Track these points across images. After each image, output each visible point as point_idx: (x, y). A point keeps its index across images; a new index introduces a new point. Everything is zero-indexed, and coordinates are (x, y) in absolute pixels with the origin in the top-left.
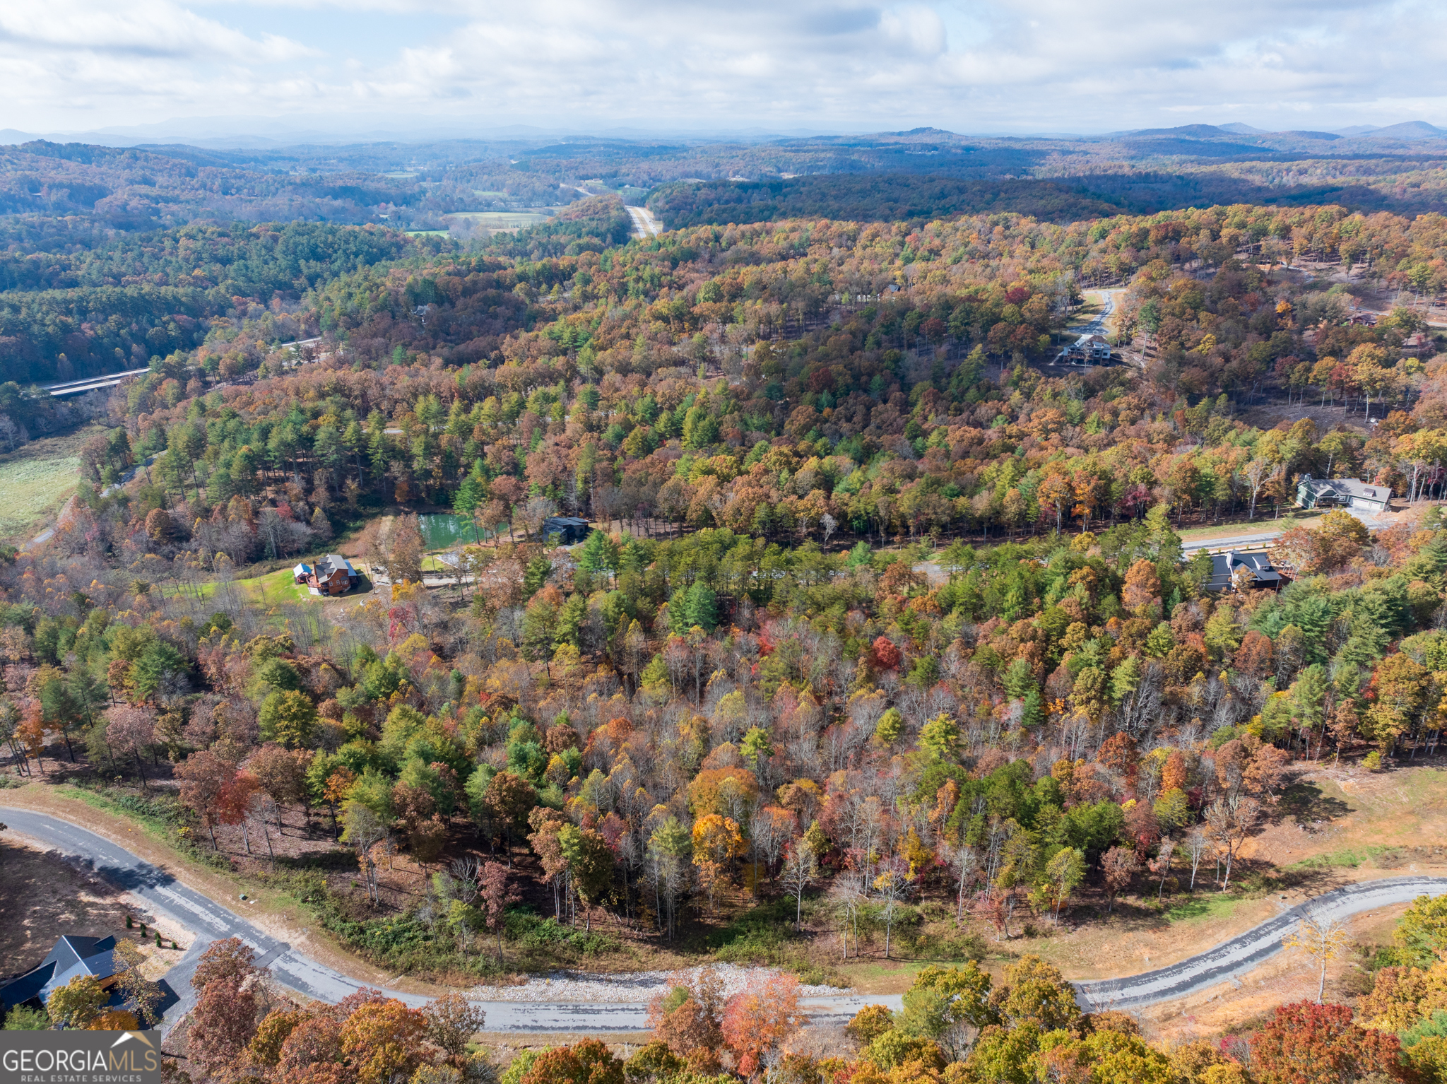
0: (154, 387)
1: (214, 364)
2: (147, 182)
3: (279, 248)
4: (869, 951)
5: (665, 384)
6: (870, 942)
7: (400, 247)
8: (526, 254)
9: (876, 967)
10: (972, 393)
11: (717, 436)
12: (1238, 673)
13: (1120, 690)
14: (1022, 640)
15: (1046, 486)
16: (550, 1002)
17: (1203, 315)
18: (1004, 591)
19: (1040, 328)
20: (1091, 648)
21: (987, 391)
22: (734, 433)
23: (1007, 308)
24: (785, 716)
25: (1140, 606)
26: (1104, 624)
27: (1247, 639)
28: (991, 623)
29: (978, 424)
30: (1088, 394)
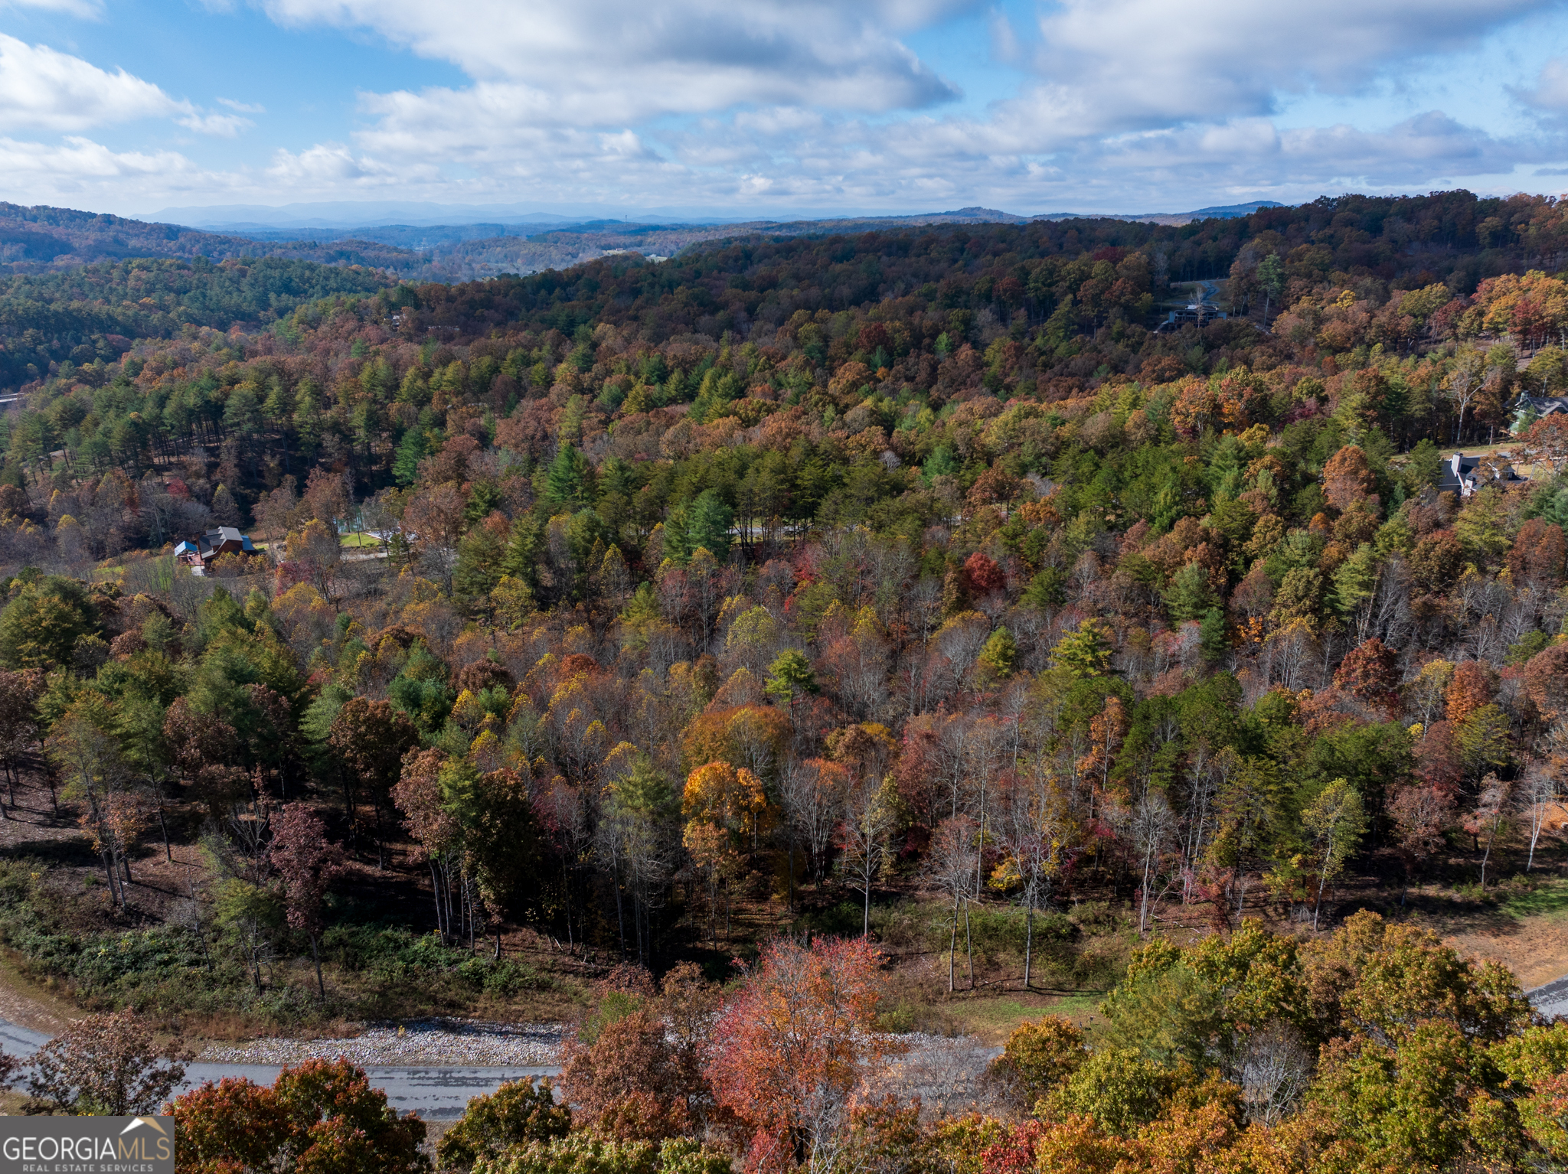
3: (245, 283)
4: (993, 979)
6: (994, 965)
9: (1010, 1003)
10: (1063, 348)
11: (741, 394)
12: (1516, 578)
13: (1348, 599)
14: (1189, 542)
15: (1182, 404)
16: (395, 1065)
17: (1335, 275)
18: (1151, 491)
19: (1141, 286)
20: (1296, 544)
21: (1080, 346)
22: (761, 389)
23: (1098, 266)
24: (835, 647)
25: (1353, 503)
26: (1304, 522)
27: (1525, 532)
28: (1136, 529)
29: (1075, 375)
30: (1208, 346)
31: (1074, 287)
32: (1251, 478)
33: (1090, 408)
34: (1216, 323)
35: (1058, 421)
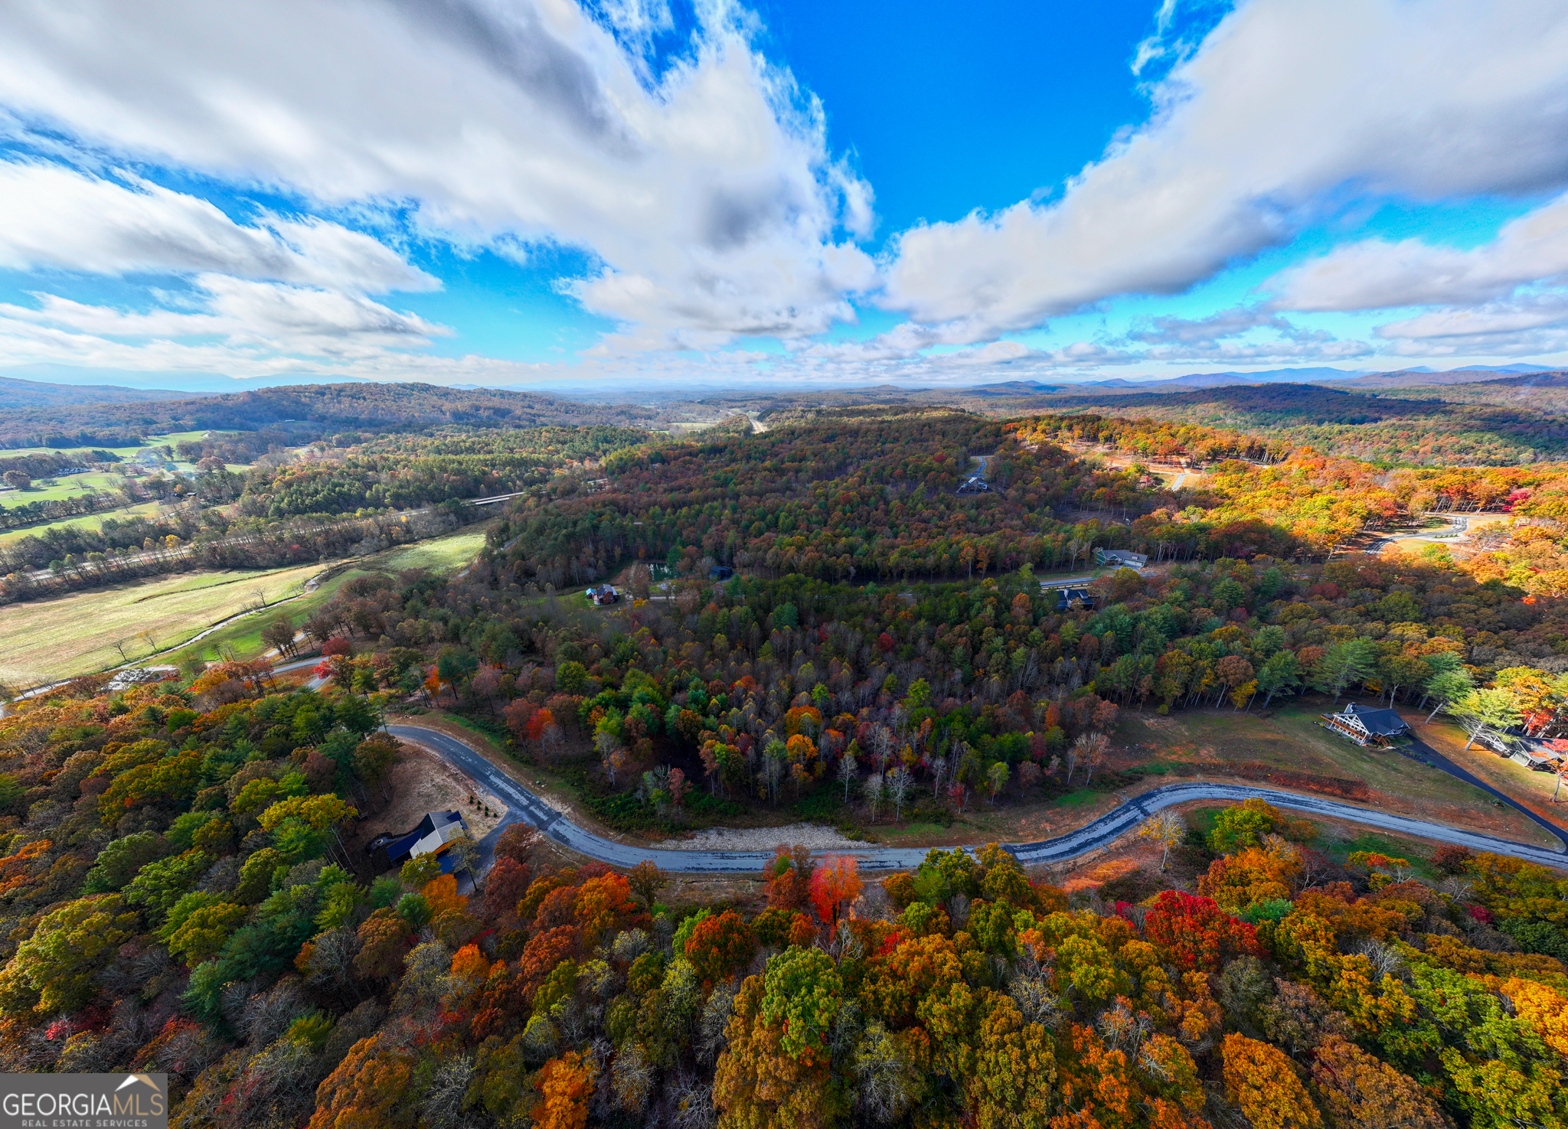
0: (525, 501)
1: (554, 491)
2: (531, 407)
4: (888, 820)
5: (770, 500)
6: (887, 811)
7: (646, 438)
8: (704, 441)
9: (892, 829)
10: (920, 506)
11: (795, 527)
12: (1079, 657)
13: (1016, 665)
14: (960, 636)
15: (963, 553)
16: (707, 851)
17: (1034, 467)
18: (948, 609)
19: (952, 474)
20: (999, 641)
21: (927, 505)
22: (803, 525)
23: (936, 465)
24: (834, 676)
25: (1022, 619)
26: (1003, 628)
27: (1084, 637)
28: (941, 626)
29: (924, 521)
30: (978, 506)
31: (925, 475)
32: (985, 606)
33: (928, 551)
34: (982, 495)
35: (915, 557)
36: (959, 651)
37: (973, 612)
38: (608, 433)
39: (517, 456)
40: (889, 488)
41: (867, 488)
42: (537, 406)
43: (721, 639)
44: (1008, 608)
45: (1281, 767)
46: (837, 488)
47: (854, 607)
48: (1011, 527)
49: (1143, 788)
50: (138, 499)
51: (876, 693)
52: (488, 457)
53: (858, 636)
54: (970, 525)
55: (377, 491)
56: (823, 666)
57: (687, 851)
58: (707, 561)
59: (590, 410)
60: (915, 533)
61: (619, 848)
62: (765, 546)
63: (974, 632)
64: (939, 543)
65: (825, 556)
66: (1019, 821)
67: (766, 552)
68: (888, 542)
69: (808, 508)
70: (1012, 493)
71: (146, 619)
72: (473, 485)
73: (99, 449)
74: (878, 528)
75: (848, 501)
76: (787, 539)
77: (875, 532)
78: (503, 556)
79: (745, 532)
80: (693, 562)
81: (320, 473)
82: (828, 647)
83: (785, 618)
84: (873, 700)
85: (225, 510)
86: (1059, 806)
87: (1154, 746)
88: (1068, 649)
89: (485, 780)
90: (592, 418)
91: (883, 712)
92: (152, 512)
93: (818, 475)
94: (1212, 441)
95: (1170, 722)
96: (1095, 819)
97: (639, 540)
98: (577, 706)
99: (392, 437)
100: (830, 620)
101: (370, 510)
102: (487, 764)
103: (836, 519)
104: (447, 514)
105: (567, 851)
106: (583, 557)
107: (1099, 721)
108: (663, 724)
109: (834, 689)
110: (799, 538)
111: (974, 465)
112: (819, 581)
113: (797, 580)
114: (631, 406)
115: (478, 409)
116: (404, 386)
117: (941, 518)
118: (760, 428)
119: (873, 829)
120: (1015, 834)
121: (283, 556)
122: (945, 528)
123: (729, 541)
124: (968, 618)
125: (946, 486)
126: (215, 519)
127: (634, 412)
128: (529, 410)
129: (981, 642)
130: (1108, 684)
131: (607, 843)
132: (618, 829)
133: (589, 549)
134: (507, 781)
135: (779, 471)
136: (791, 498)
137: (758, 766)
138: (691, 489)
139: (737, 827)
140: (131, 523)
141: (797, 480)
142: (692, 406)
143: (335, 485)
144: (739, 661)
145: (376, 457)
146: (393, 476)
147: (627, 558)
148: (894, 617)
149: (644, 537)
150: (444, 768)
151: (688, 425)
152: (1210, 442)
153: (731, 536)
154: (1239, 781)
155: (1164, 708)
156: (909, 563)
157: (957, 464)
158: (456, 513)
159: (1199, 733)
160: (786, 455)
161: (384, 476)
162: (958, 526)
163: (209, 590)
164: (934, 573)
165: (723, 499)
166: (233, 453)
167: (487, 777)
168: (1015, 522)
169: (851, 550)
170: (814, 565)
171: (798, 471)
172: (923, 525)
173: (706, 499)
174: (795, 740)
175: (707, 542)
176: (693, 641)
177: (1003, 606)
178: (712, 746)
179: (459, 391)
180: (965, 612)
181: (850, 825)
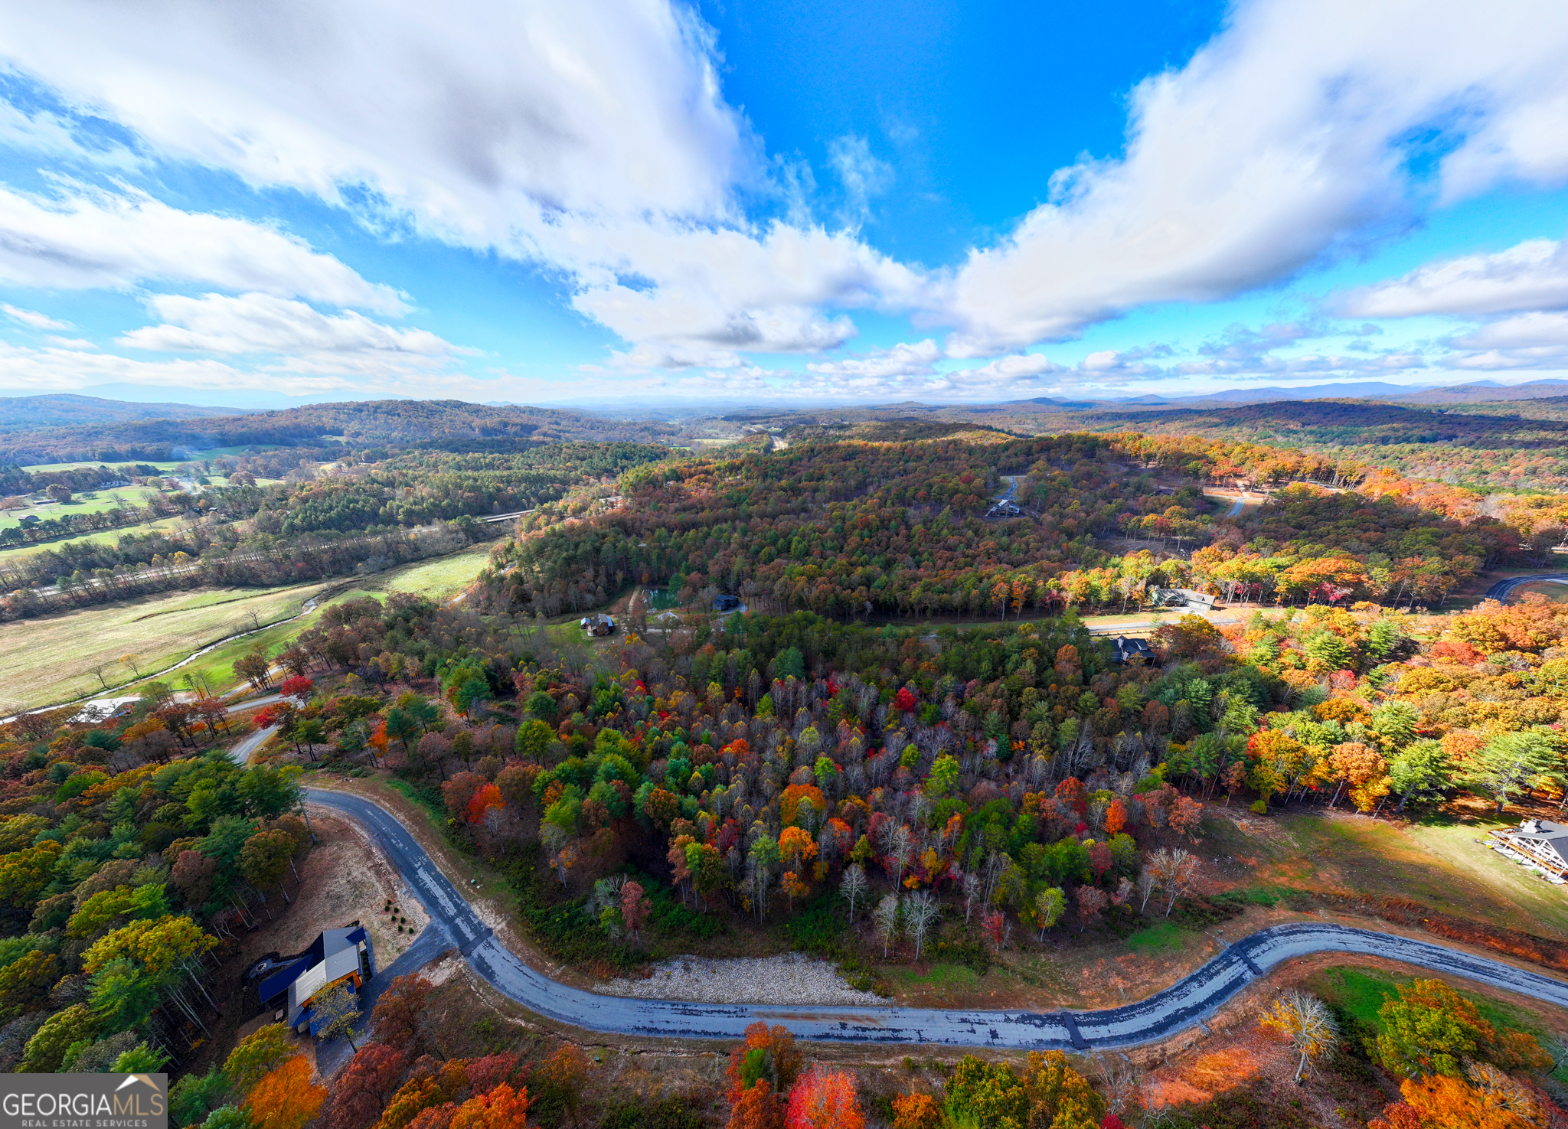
0: (535, 519)
1: (566, 509)
2: (558, 424)
3: (608, 454)
5: (783, 523)
7: (665, 454)
8: (723, 458)
10: (945, 531)
11: (808, 553)
12: (1144, 731)
13: (1064, 740)
14: (994, 696)
15: (996, 590)
16: (665, 1000)
17: (1071, 490)
18: (979, 662)
19: (981, 497)
20: (1042, 707)
21: (953, 530)
22: (816, 551)
23: (963, 486)
24: (844, 742)
25: (1069, 677)
26: (1046, 687)
27: (1150, 705)
28: (972, 682)
29: (949, 549)
30: (1010, 532)
31: (951, 497)
32: (1024, 660)
33: (955, 585)
34: (1014, 520)
35: (941, 592)
36: (993, 717)
37: (1009, 666)
38: (628, 449)
39: (533, 472)
40: (911, 511)
41: (887, 511)
42: (563, 423)
43: (715, 689)
44: (1052, 662)
45: (1442, 909)
46: (856, 510)
47: (868, 654)
48: (1049, 558)
49: (1243, 927)
50: (162, 513)
51: (893, 767)
52: (505, 473)
53: (873, 692)
54: (1002, 554)
55: (391, 508)
56: (829, 729)
57: (639, 999)
58: (712, 591)
59: (614, 426)
60: (939, 563)
61: (557, 989)
62: (773, 575)
63: (1012, 692)
64: (967, 576)
65: (838, 588)
66: (1079, 971)
67: (774, 581)
68: (910, 573)
69: (822, 532)
70: (1047, 518)
71: (138, 641)
72: (484, 504)
73: (142, 463)
74: (899, 556)
75: (867, 525)
76: (799, 568)
77: (895, 560)
78: (502, 579)
79: (754, 558)
80: (696, 590)
81: (336, 489)
82: (835, 705)
83: (788, 665)
84: (888, 780)
85: (240, 526)
86: (1133, 950)
87: (1253, 861)
88: (1131, 719)
89: (410, 874)
90: (616, 435)
91: (901, 796)
92: (171, 527)
93: (837, 495)
94: (1274, 462)
95: (1270, 825)
96: (1185, 976)
97: (642, 565)
98: (532, 780)
99: (416, 453)
100: (841, 669)
101: (380, 527)
102: (420, 853)
103: (853, 545)
104: (457, 532)
105: (488, 990)
106: (582, 584)
107: (1179, 824)
108: (632, 806)
109: (841, 761)
110: (810, 567)
111: (1004, 486)
112: (830, 621)
113: (806, 619)
114: (655, 423)
115: (506, 425)
116: (437, 403)
117: (969, 546)
118: (780, 445)
119: (885, 970)
120: (1075, 993)
121: (288, 574)
122: (974, 557)
123: (736, 568)
124: (1003, 673)
125: (974, 509)
126: (228, 535)
127: (657, 428)
128: (555, 427)
129: (1020, 705)
130: (1184, 769)
131: (541, 980)
132: (559, 958)
133: (589, 573)
134: (437, 878)
135: (795, 491)
136: (805, 520)
137: (741, 872)
138: (703, 509)
139: (710, 955)
140: (148, 539)
141: (813, 501)
142: (715, 423)
143: (349, 501)
144: (733, 719)
145: (395, 473)
146: (408, 493)
147: (631, 582)
148: (916, 669)
149: (648, 562)
150: (369, 855)
151: (710, 441)
152: (1270, 463)
153: (739, 563)
154: (1382, 926)
155: (1260, 805)
156: (934, 599)
157: (985, 485)
158: (465, 531)
159: (1314, 846)
160: (804, 474)
161: (400, 492)
162: (988, 555)
163: (209, 609)
164: (962, 612)
165: (733, 521)
166: (265, 467)
167: (415, 871)
168: (1052, 552)
169: (868, 581)
170: (826, 599)
171: (816, 490)
172: (948, 554)
173: (717, 521)
174: (791, 834)
175: (713, 569)
176: (683, 690)
177: (1046, 660)
178: (684, 844)
179: (490, 408)
180: (999, 667)
181: (855, 963)
